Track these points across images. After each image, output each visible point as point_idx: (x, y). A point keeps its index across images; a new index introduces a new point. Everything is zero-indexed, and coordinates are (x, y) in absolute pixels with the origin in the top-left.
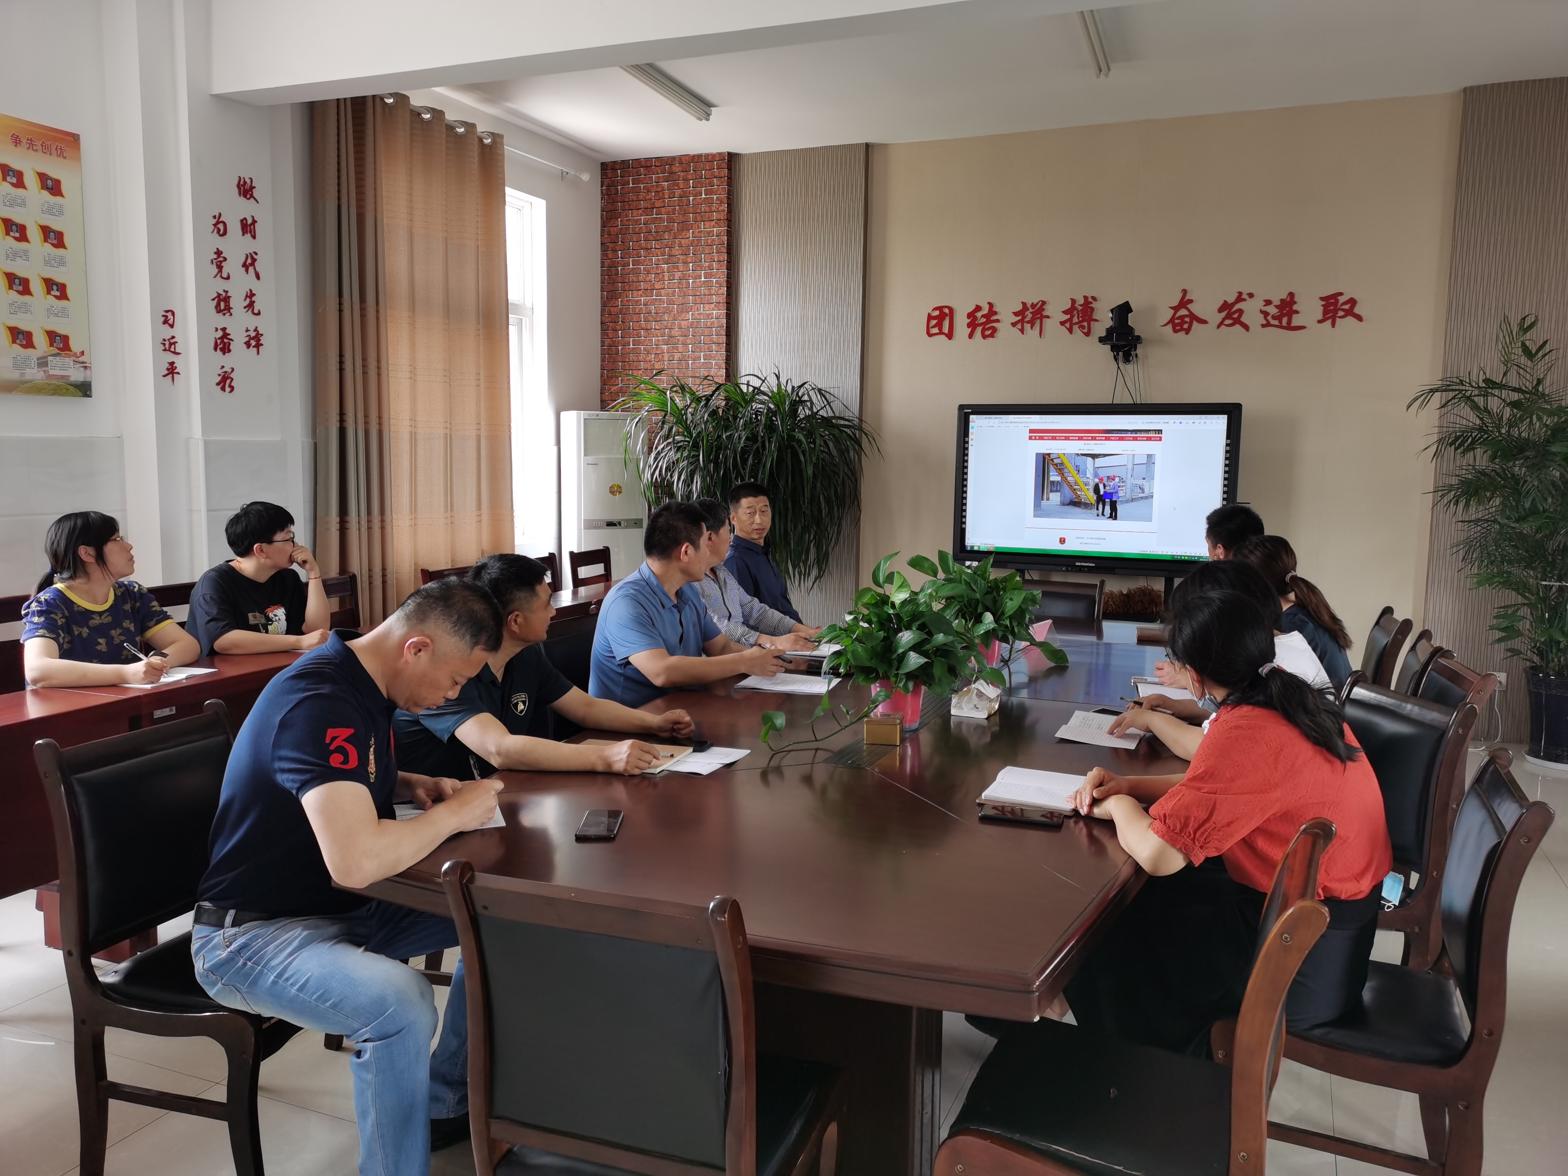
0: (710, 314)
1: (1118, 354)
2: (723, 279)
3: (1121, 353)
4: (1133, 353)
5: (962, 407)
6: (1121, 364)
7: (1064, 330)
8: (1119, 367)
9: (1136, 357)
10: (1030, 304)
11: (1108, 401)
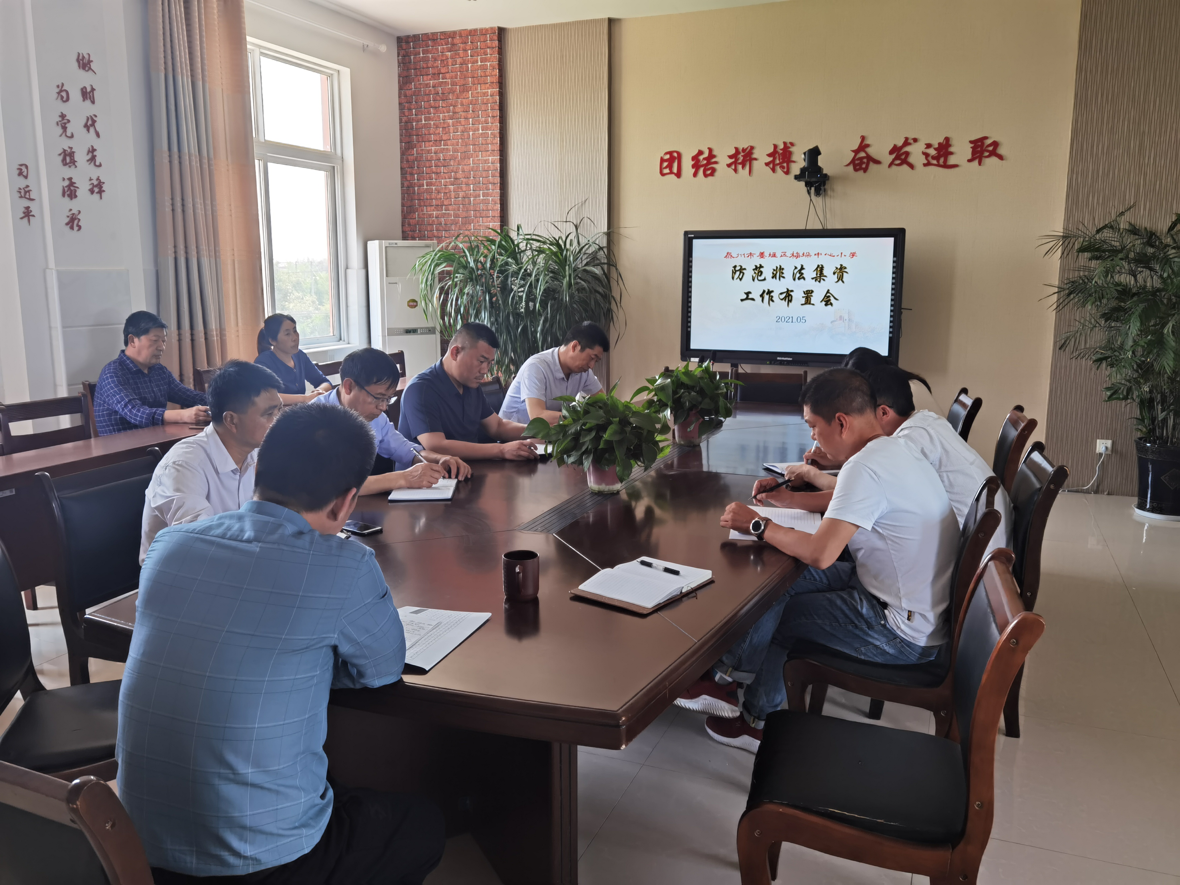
0: (487, 160)
1: (811, 189)
2: (497, 131)
4: (822, 188)
5: (686, 233)
6: (813, 197)
7: (768, 169)
8: (811, 200)
9: (825, 191)
10: (741, 149)
11: (802, 227)
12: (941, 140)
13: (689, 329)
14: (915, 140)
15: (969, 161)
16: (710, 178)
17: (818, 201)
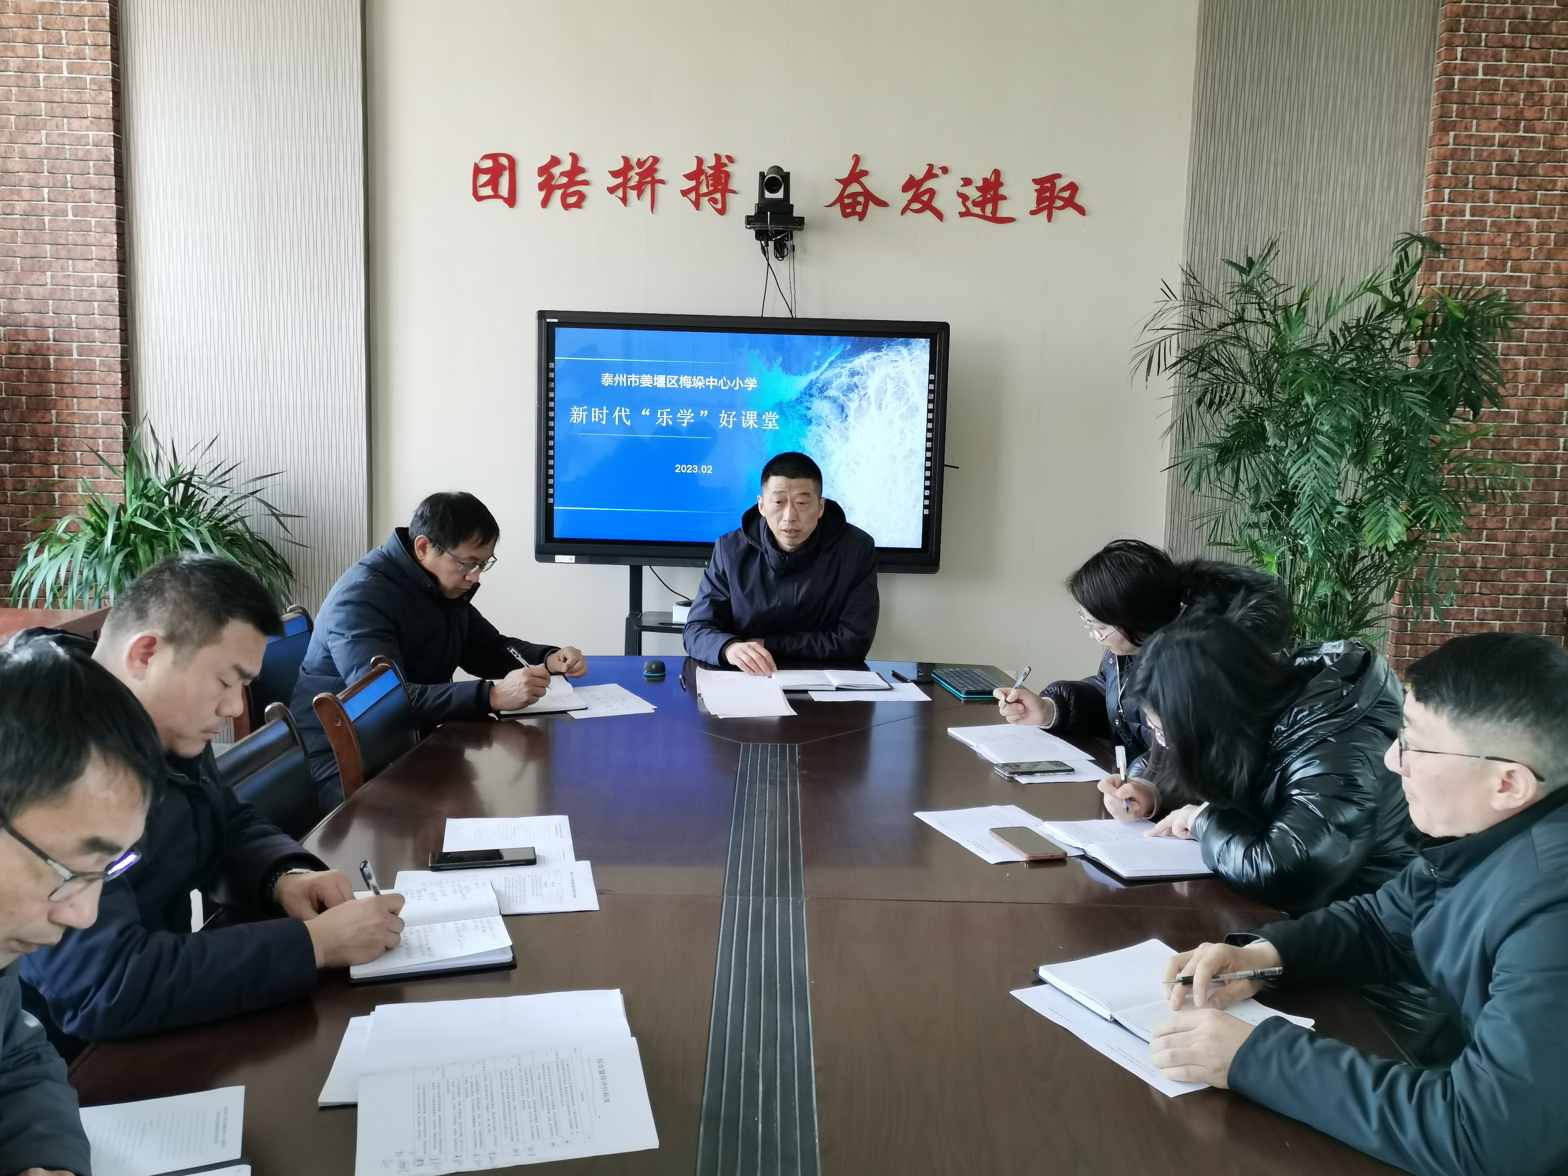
0: (81, 137)
1: (767, 245)
2: (106, 78)
3: (771, 244)
4: (789, 244)
5: (543, 315)
6: (773, 260)
7: (686, 203)
8: (769, 264)
9: (794, 250)
10: (636, 160)
11: (755, 312)
12: (988, 174)
14: (945, 170)
15: (1033, 213)
16: (574, 211)
17: (781, 267)
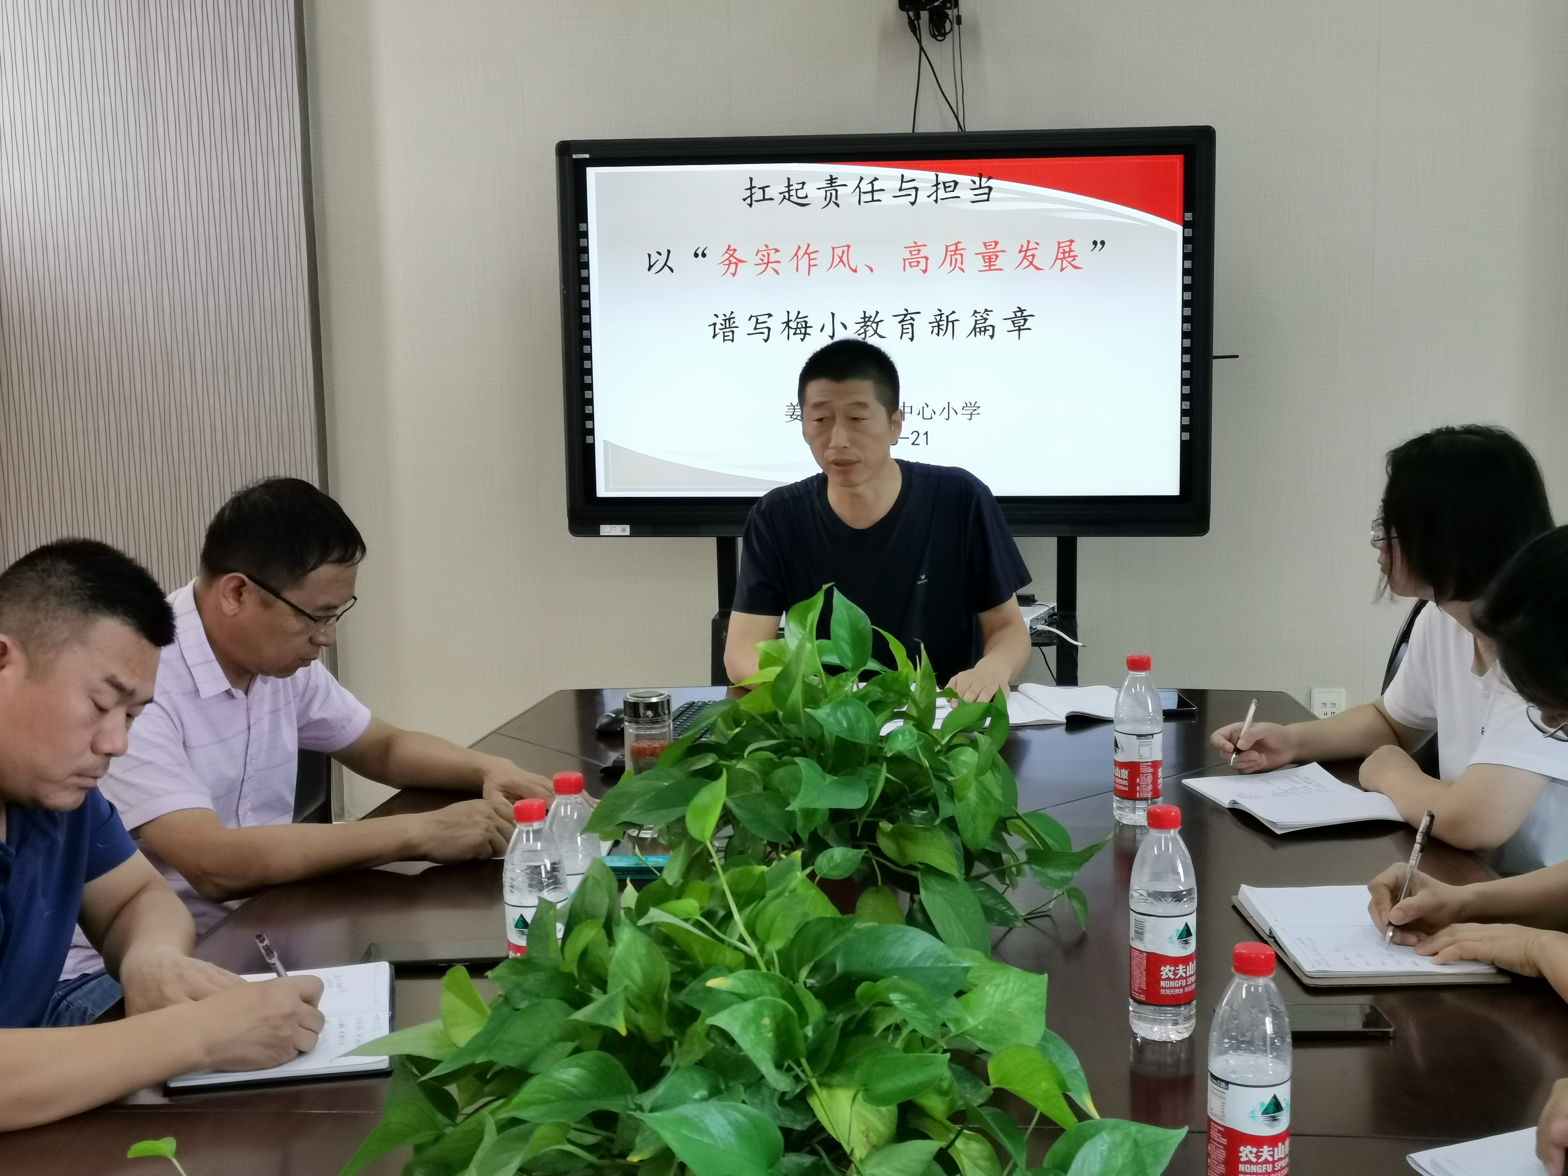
1: (918, 17)
3: (925, 15)
4: (950, 14)
5: (564, 149)
6: (927, 41)
8: (922, 49)
9: (959, 22)
11: (903, 127)
13: (589, 439)
17: (942, 52)
